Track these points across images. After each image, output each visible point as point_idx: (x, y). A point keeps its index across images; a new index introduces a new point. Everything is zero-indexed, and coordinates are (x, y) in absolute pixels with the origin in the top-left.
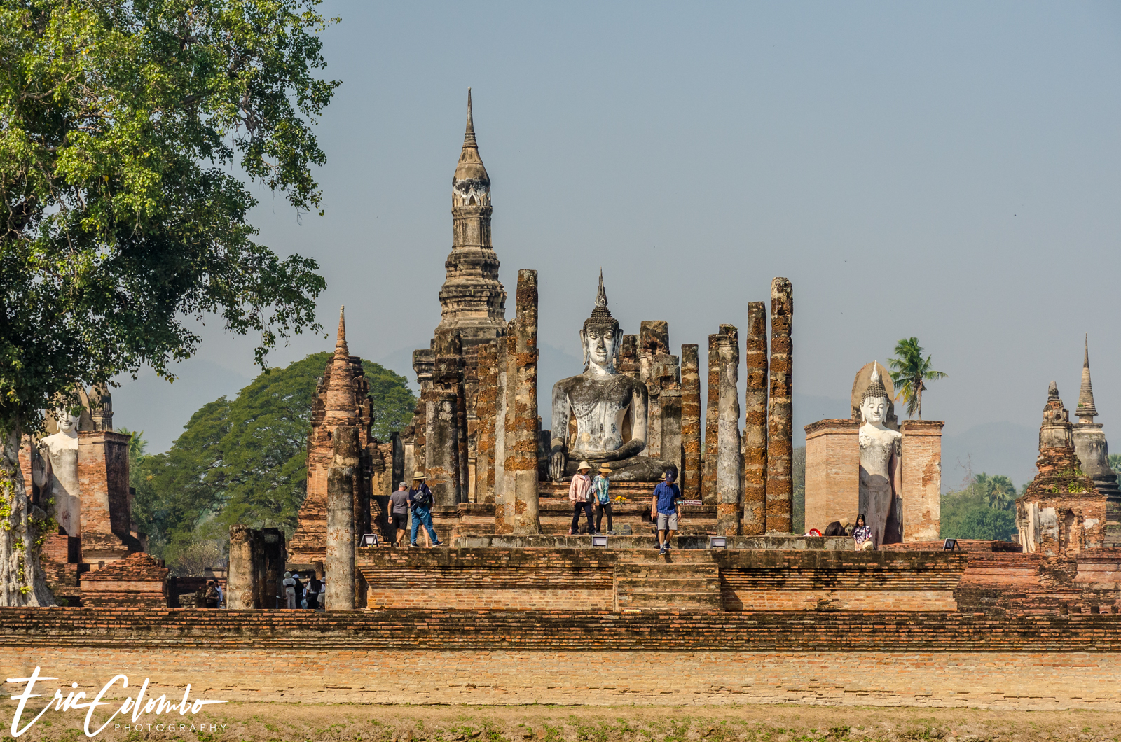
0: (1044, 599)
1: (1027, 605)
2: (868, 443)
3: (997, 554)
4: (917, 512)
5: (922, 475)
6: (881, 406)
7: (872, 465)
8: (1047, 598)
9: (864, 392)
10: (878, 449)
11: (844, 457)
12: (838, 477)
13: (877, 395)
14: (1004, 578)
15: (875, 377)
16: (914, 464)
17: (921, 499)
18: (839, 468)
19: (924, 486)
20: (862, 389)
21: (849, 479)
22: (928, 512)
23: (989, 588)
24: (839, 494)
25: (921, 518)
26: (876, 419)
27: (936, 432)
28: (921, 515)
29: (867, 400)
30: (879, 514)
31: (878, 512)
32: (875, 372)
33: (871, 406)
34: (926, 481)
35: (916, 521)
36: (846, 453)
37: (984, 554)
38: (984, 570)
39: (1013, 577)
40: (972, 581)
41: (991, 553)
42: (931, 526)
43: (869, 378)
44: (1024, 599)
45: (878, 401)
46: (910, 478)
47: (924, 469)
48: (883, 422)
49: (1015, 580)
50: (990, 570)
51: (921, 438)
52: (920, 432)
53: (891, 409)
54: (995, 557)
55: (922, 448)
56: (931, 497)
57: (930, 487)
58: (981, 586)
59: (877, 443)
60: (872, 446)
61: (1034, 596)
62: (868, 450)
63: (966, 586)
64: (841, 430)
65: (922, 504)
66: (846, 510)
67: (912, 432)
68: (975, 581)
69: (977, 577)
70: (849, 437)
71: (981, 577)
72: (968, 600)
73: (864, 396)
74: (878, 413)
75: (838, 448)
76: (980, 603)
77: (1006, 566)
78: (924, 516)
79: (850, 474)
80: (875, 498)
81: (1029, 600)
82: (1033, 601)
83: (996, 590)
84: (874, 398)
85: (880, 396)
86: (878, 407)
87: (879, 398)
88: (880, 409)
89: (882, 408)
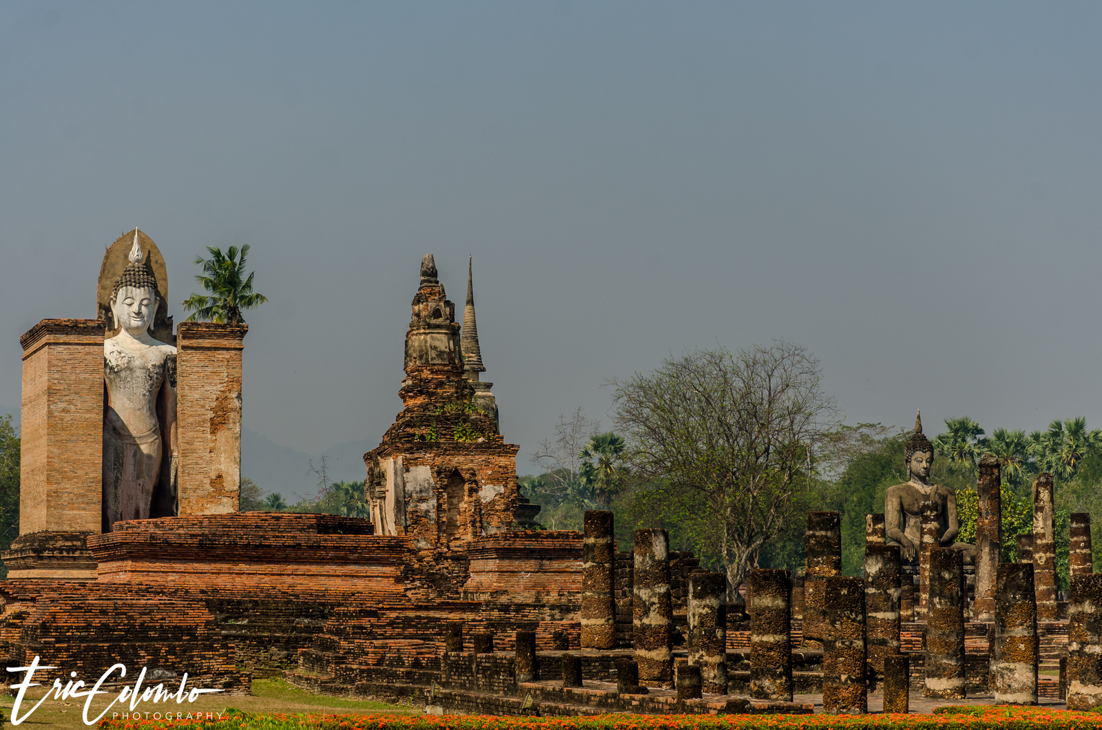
0: (411, 619)
1: (379, 631)
2: (122, 363)
3: (326, 536)
4: (200, 477)
5: (210, 415)
6: (145, 302)
7: (129, 399)
8: (418, 618)
9: (118, 278)
10: (139, 373)
11: (80, 382)
12: (68, 417)
13: (138, 284)
14: (338, 581)
15: (135, 253)
16: (197, 396)
17: (208, 455)
18: (70, 402)
19: (213, 433)
21: (86, 419)
22: (220, 476)
23: (310, 600)
24: (70, 445)
25: (208, 486)
26: (135, 323)
27: (234, 343)
28: (207, 481)
29: (122, 292)
30: (140, 481)
32: (136, 247)
33: (128, 301)
34: (216, 425)
35: (199, 492)
36: (82, 376)
37: (302, 538)
38: (303, 568)
39: (356, 581)
40: (279, 587)
41: (315, 536)
42: (225, 500)
43: (126, 257)
44: (373, 620)
45: (139, 294)
46: (191, 420)
47: (214, 404)
48: (149, 329)
49: (360, 585)
50: (314, 569)
51: (209, 353)
52: (206, 343)
53: (162, 307)
54: (323, 543)
55: (210, 369)
56: (225, 451)
57: (223, 436)
58: (297, 596)
59: (137, 363)
60: (129, 368)
61: (393, 615)
62: (123, 374)
63: (269, 596)
64: (72, 338)
65: (210, 462)
66: (80, 472)
67: (194, 342)
68: (285, 588)
69: (289, 580)
70: (87, 349)
71: (298, 580)
72: (272, 622)
73: (117, 286)
74: (139, 314)
75: (68, 367)
76: (294, 629)
77: (344, 561)
78: (212, 483)
79: (88, 411)
80: (135, 455)
81: (383, 621)
82: (392, 624)
83: (323, 604)
84: (134, 288)
85: (144, 286)
86: (141, 304)
87: (142, 289)
88: (143, 308)
89: (146, 306)
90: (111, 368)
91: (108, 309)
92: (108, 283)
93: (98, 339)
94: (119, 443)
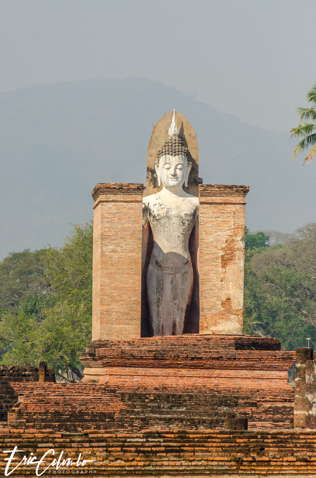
0: (279, 408)
1: (257, 416)
2: (162, 212)
3: (239, 352)
4: (214, 299)
5: (221, 253)
6: (179, 166)
7: (168, 240)
8: (284, 407)
9: (160, 149)
10: (175, 221)
11: (125, 230)
12: (115, 256)
13: (174, 153)
14: (249, 382)
15: (173, 130)
16: (211, 239)
17: (219, 283)
18: (117, 245)
19: (223, 267)
20: (158, 145)
21: (129, 258)
22: (229, 299)
23: (228, 394)
24: (117, 276)
25: (220, 306)
26: (172, 182)
27: (239, 199)
28: (219, 303)
29: (162, 159)
30: (176, 301)
31: (175, 299)
32: (173, 124)
33: (167, 166)
34: (225, 261)
35: (213, 311)
36: (126, 225)
37: (223, 352)
38: (224, 373)
39: (261, 382)
40: (208, 386)
41: (233, 351)
42: (232, 317)
43: (167, 131)
44: (254, 409)
45: (175, 160)
46: (207, 257)
47: (224, 245)
48: (184, 186)
49: (264, 384)
50: (232, 373)
51: (220, 207)
52: (218, 199)
53: (194, 170)
54: (237, 356)
55: (221, 219)
56: (233, 280)
57: (230, 268)
58: (219, 392)
59: (173, 212)
60: (167, 217)
61: (268, 405)
62: (163, 221)
63: (200, 392)
64: (119, 197)
65: (221, 289)
66: (125, 297)
67: (209, 199)
68: (211, 386)
69: (215, 381)
70: (130, 205)
71: (221, 381)
72: (202, 409)
73: (160, 154)
74: (175, 175)
75: (116, 219)
76: (217, 414)
77: (252, 368)
78: (223, 304)
79: (131, 251)
80: (172, 282)
81: (261, 410)
82: (266, 411)
83: (237, 398)
84: (171, 156)
85: (178, 155)
86: (176, 168)
87: (177, 156)
88: (178, 171)
89: (180, 169)
90: (154, 217)
91: (153, 172)
92: (154, 152)
93: (138, 198)
94: (160, 273)
